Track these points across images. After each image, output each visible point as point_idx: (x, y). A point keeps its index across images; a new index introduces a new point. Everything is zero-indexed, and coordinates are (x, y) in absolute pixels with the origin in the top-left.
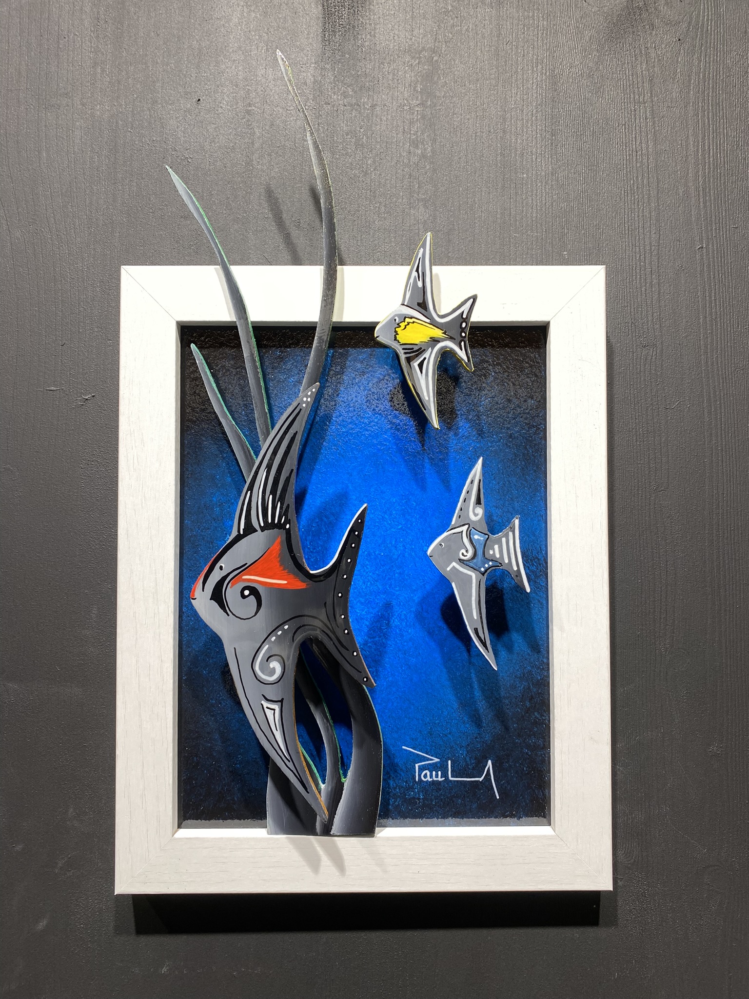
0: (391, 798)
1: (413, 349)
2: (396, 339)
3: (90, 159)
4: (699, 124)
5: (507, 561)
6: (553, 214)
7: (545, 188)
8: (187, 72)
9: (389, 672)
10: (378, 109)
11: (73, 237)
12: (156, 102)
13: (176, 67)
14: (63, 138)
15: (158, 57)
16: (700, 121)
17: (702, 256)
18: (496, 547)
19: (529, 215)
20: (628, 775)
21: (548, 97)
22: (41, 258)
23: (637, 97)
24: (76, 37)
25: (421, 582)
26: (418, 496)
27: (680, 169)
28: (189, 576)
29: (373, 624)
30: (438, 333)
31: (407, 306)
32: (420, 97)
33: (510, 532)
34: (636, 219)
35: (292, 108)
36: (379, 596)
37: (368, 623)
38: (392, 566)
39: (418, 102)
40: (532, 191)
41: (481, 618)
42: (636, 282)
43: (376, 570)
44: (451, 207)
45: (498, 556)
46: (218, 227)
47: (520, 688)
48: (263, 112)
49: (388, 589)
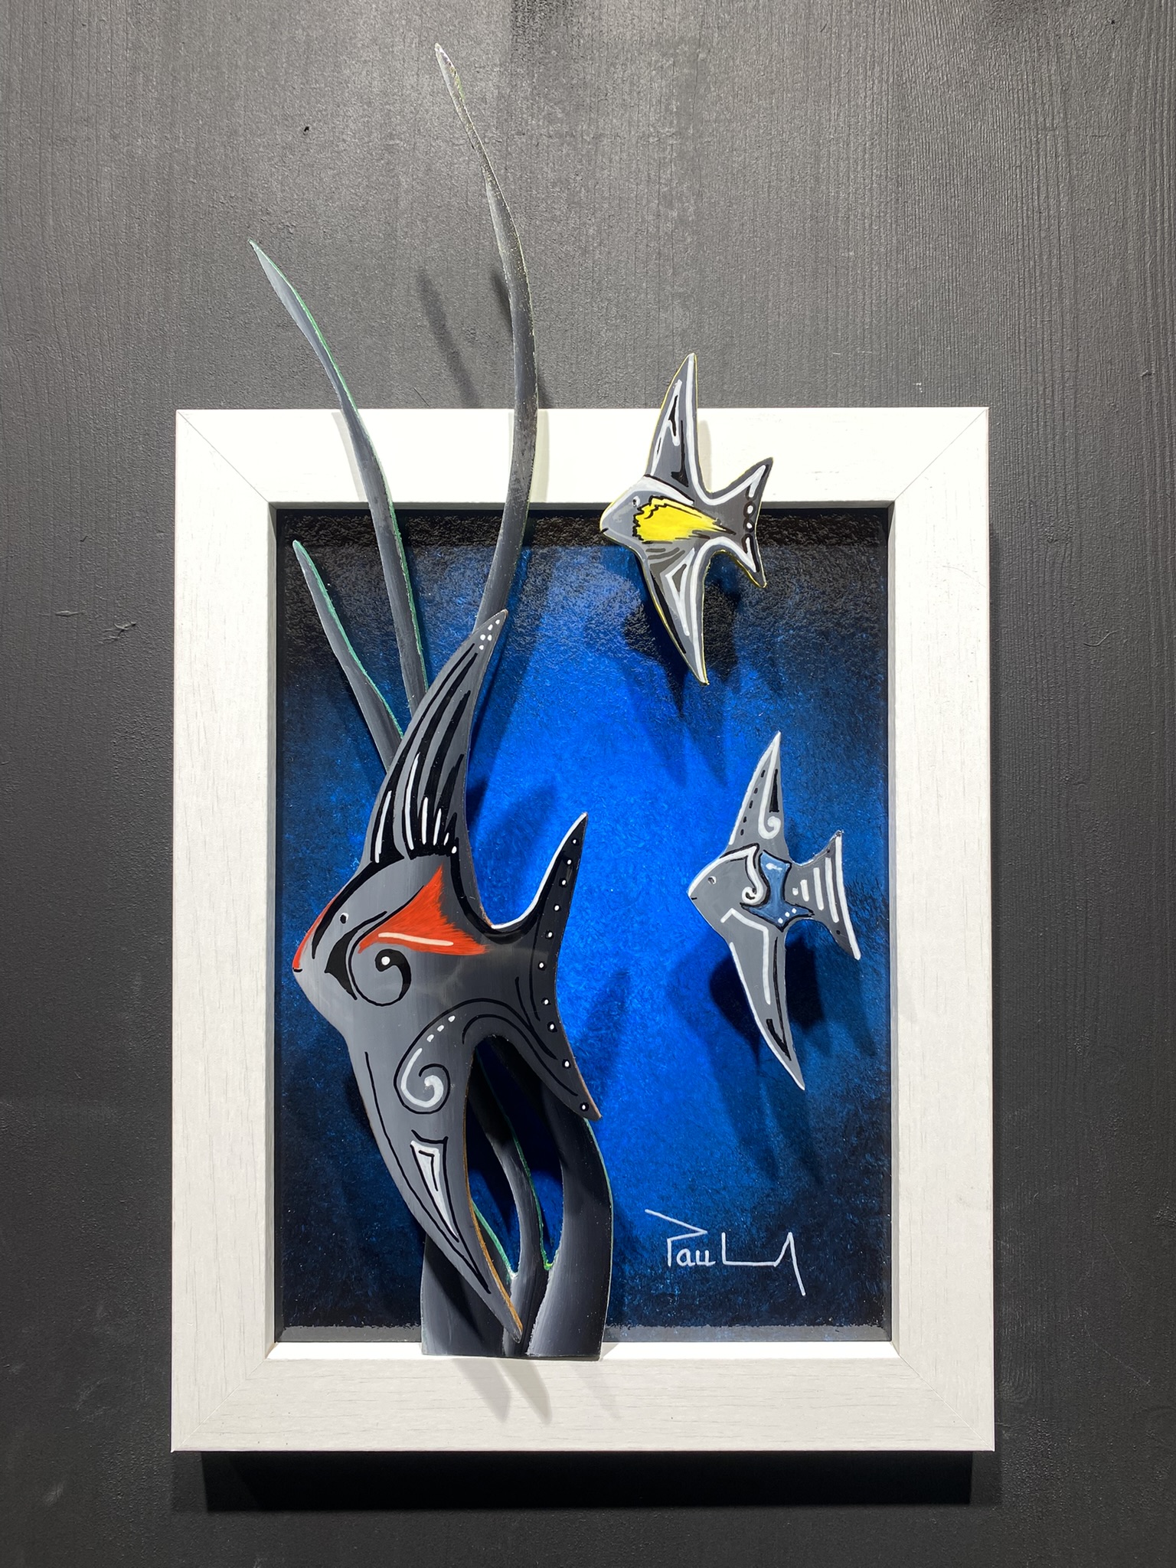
0: (627, 1294)
1: (664, 550)
2: (635, 534)
3: (126, 229)
4: (1145, 164)
5: (821, 907)
6: (898, 318)
7: (886, 274)
8: (286, 81)
9: (623, 1087)
10: (605, 142)
11: (99, 360)
12: (235, 132)
13: (268, 74)
14: (81, 194)
15: (239, 56)
16: (1147, 159)
17: (1149, 387)
18: (804, 883)
19: (858, 320)
20: (1020, 1257)
21: (891, 119)
22: (47, 395)
23: (1041, 119)
24: (102, 24)
25: (676, 938)
26: (671, 794)
27: (1113, 241)
28: (292, 926)
29: (596, 1006)
30: (706, 523)
31: (654, 478)
32: (675, 122)
33: (827, 859)
34: (1038, 326)
35: (462, 142)
36: (606, 960)
37: (588, 1006)
38: (629, 910)
39: (673, 130)
40: (864, 279)
41: (778, 1002)
42: (1038, 433)
43: (601, 917)
44: (728, 307)
45: (806, 898)
46: (339, 342)
47: (841, 1114)
48: (414, 149)
49: (622, 948)
